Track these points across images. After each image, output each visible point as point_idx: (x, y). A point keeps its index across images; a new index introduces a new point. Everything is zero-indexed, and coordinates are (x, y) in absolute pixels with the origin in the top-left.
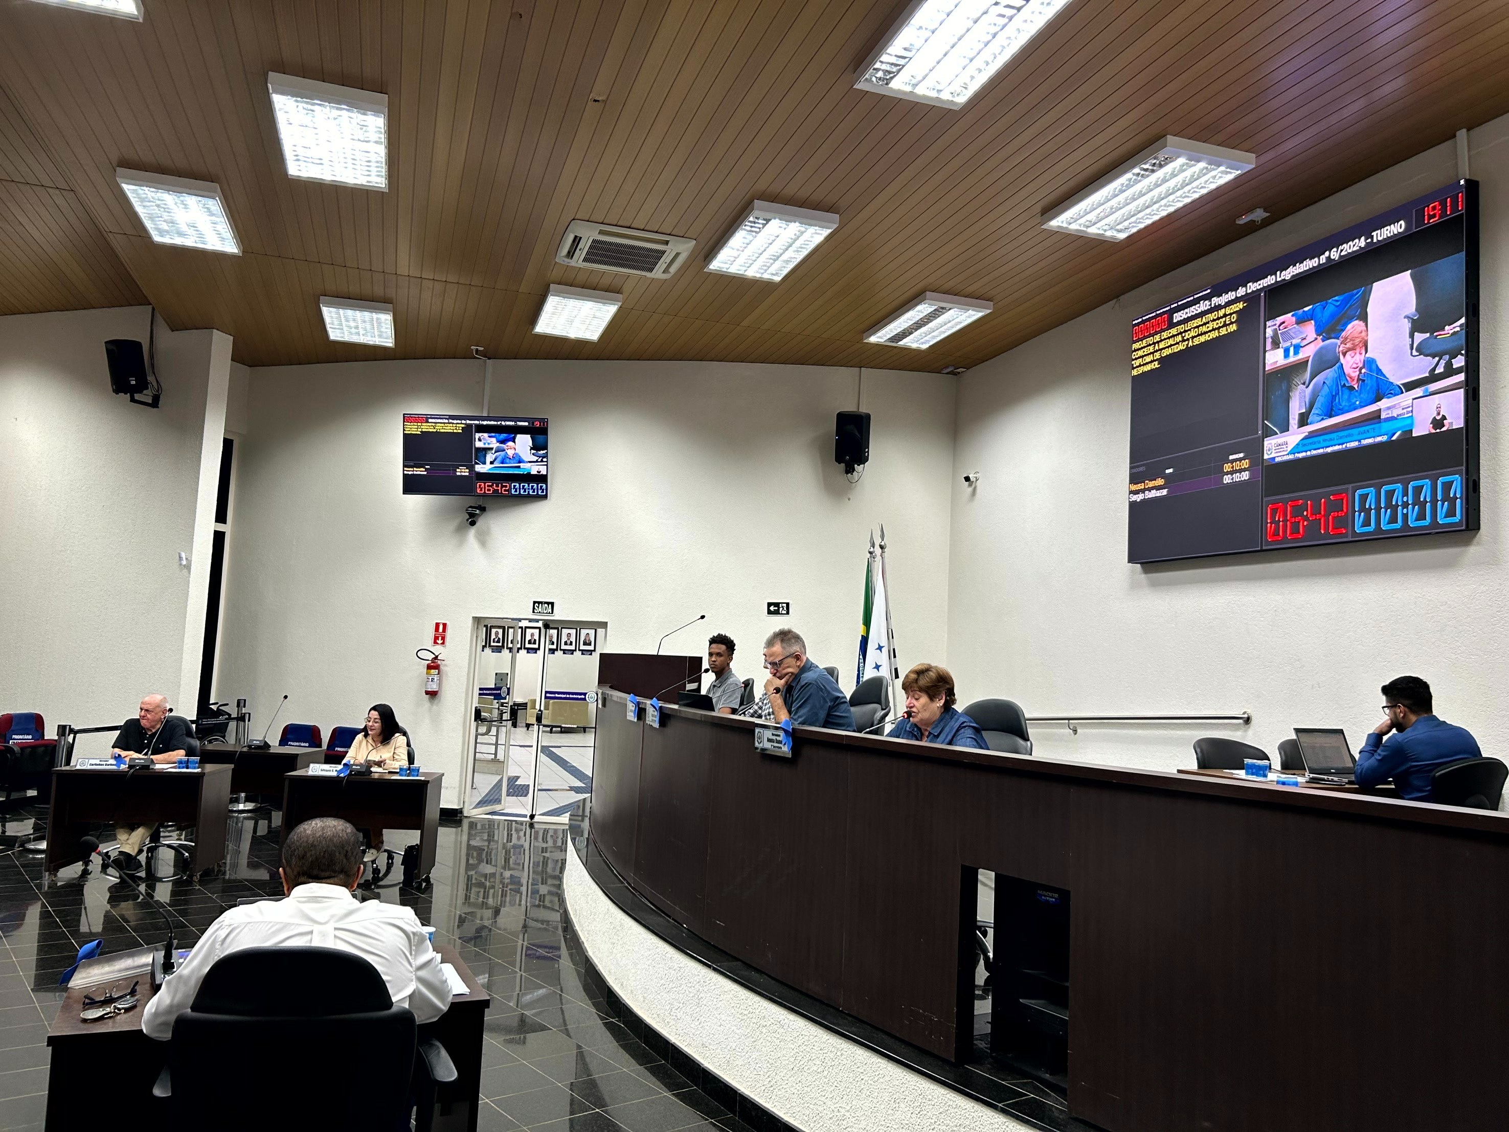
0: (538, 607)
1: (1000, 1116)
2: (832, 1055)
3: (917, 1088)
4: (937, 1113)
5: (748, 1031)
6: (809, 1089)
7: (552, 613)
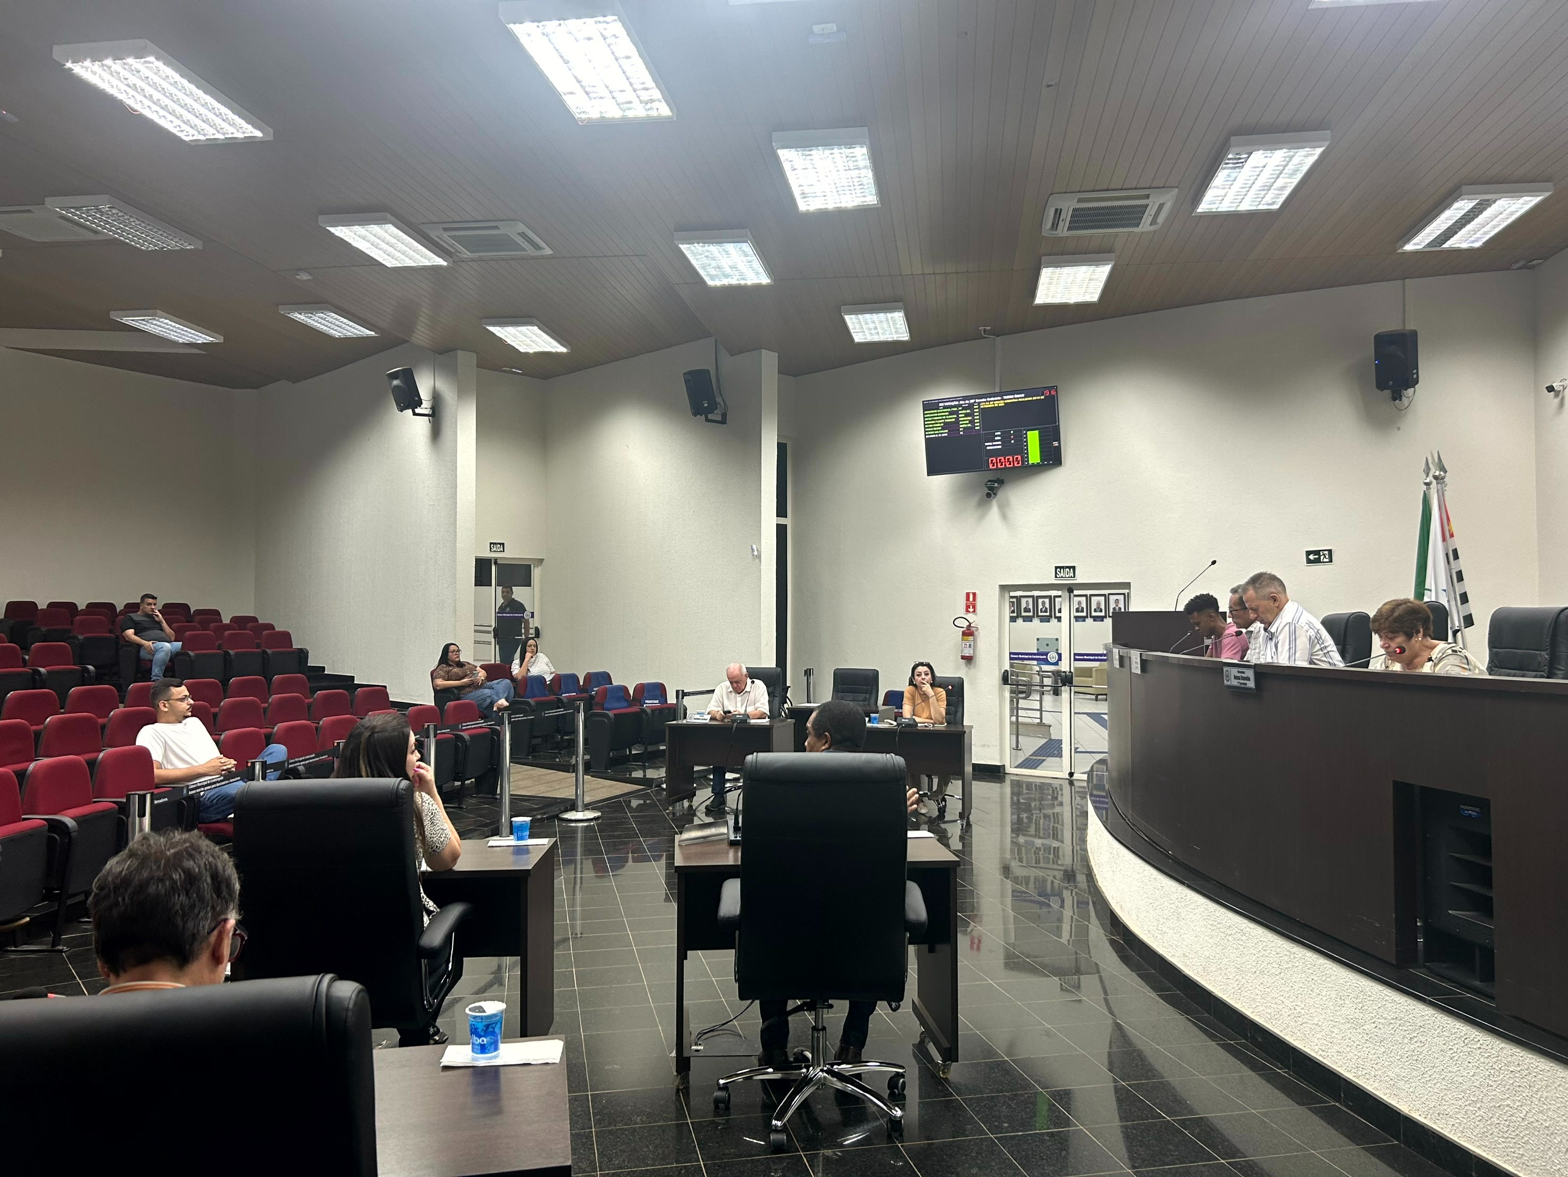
0: (1060, 572)
1: (1429, 1009)
2: (1286, 958)
3: (1358, 986)
4: (1377, 1008)
5: (1218, 939)
6: (1269, 990)
7: (1074, 577)
